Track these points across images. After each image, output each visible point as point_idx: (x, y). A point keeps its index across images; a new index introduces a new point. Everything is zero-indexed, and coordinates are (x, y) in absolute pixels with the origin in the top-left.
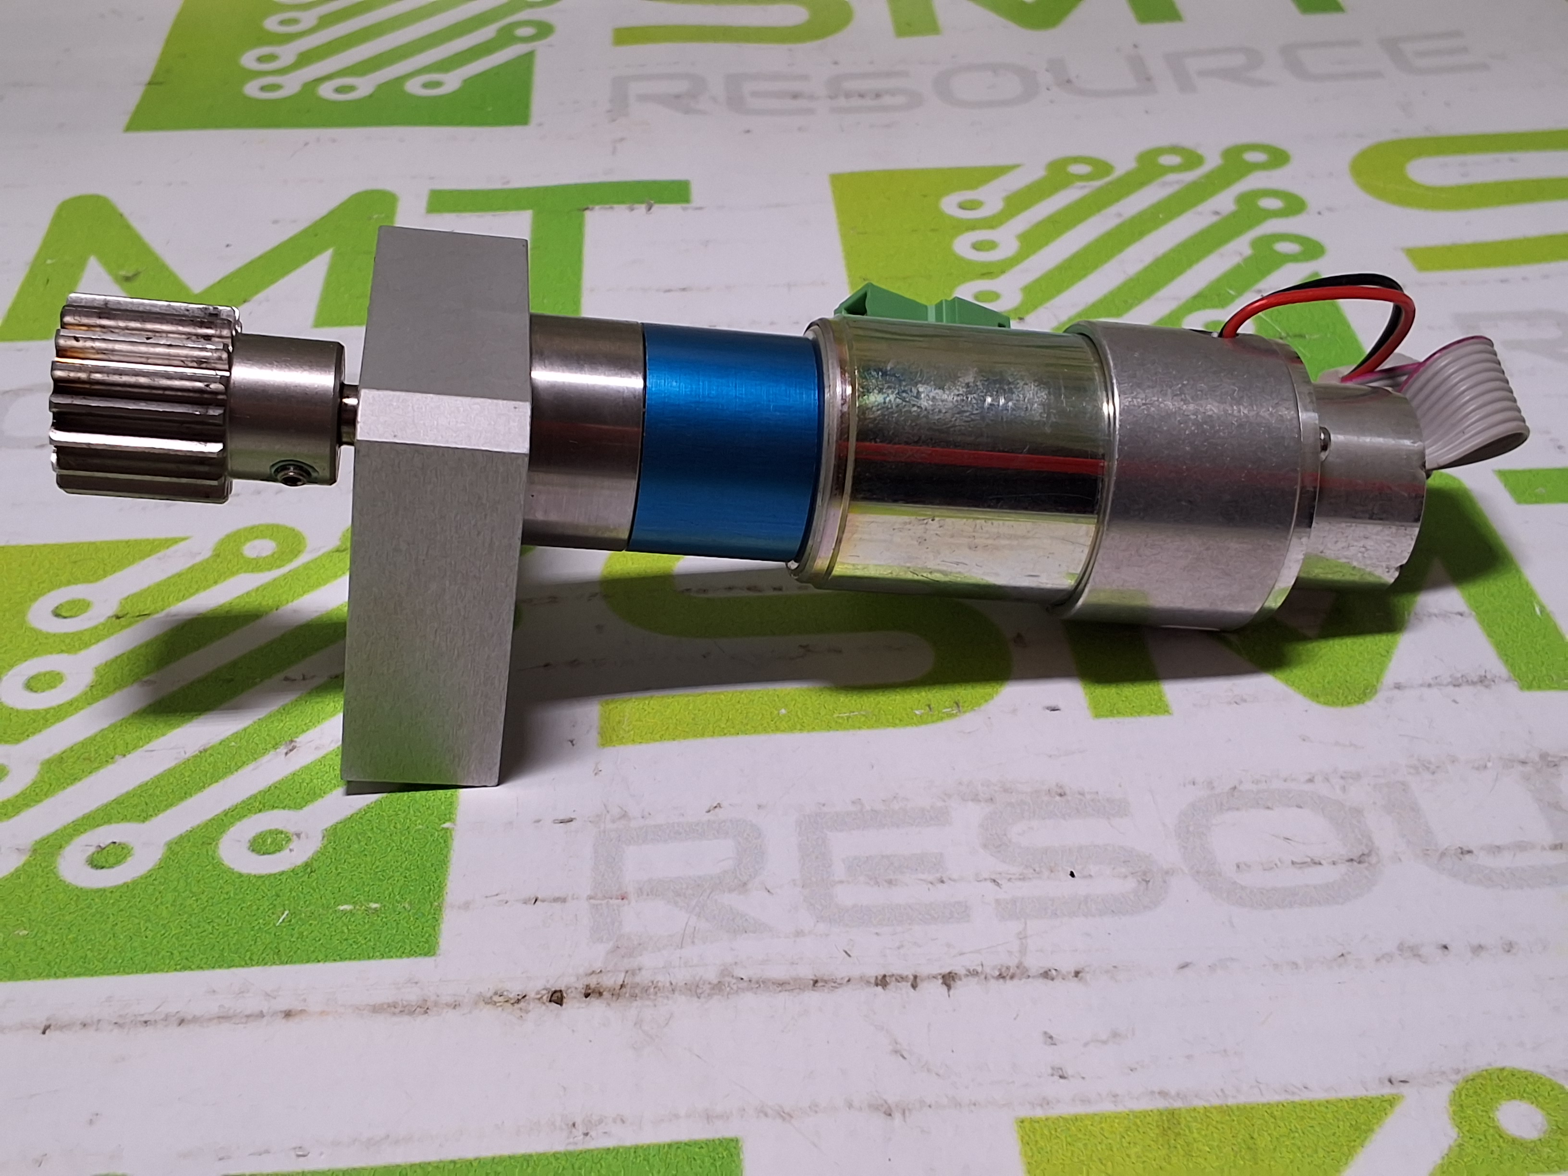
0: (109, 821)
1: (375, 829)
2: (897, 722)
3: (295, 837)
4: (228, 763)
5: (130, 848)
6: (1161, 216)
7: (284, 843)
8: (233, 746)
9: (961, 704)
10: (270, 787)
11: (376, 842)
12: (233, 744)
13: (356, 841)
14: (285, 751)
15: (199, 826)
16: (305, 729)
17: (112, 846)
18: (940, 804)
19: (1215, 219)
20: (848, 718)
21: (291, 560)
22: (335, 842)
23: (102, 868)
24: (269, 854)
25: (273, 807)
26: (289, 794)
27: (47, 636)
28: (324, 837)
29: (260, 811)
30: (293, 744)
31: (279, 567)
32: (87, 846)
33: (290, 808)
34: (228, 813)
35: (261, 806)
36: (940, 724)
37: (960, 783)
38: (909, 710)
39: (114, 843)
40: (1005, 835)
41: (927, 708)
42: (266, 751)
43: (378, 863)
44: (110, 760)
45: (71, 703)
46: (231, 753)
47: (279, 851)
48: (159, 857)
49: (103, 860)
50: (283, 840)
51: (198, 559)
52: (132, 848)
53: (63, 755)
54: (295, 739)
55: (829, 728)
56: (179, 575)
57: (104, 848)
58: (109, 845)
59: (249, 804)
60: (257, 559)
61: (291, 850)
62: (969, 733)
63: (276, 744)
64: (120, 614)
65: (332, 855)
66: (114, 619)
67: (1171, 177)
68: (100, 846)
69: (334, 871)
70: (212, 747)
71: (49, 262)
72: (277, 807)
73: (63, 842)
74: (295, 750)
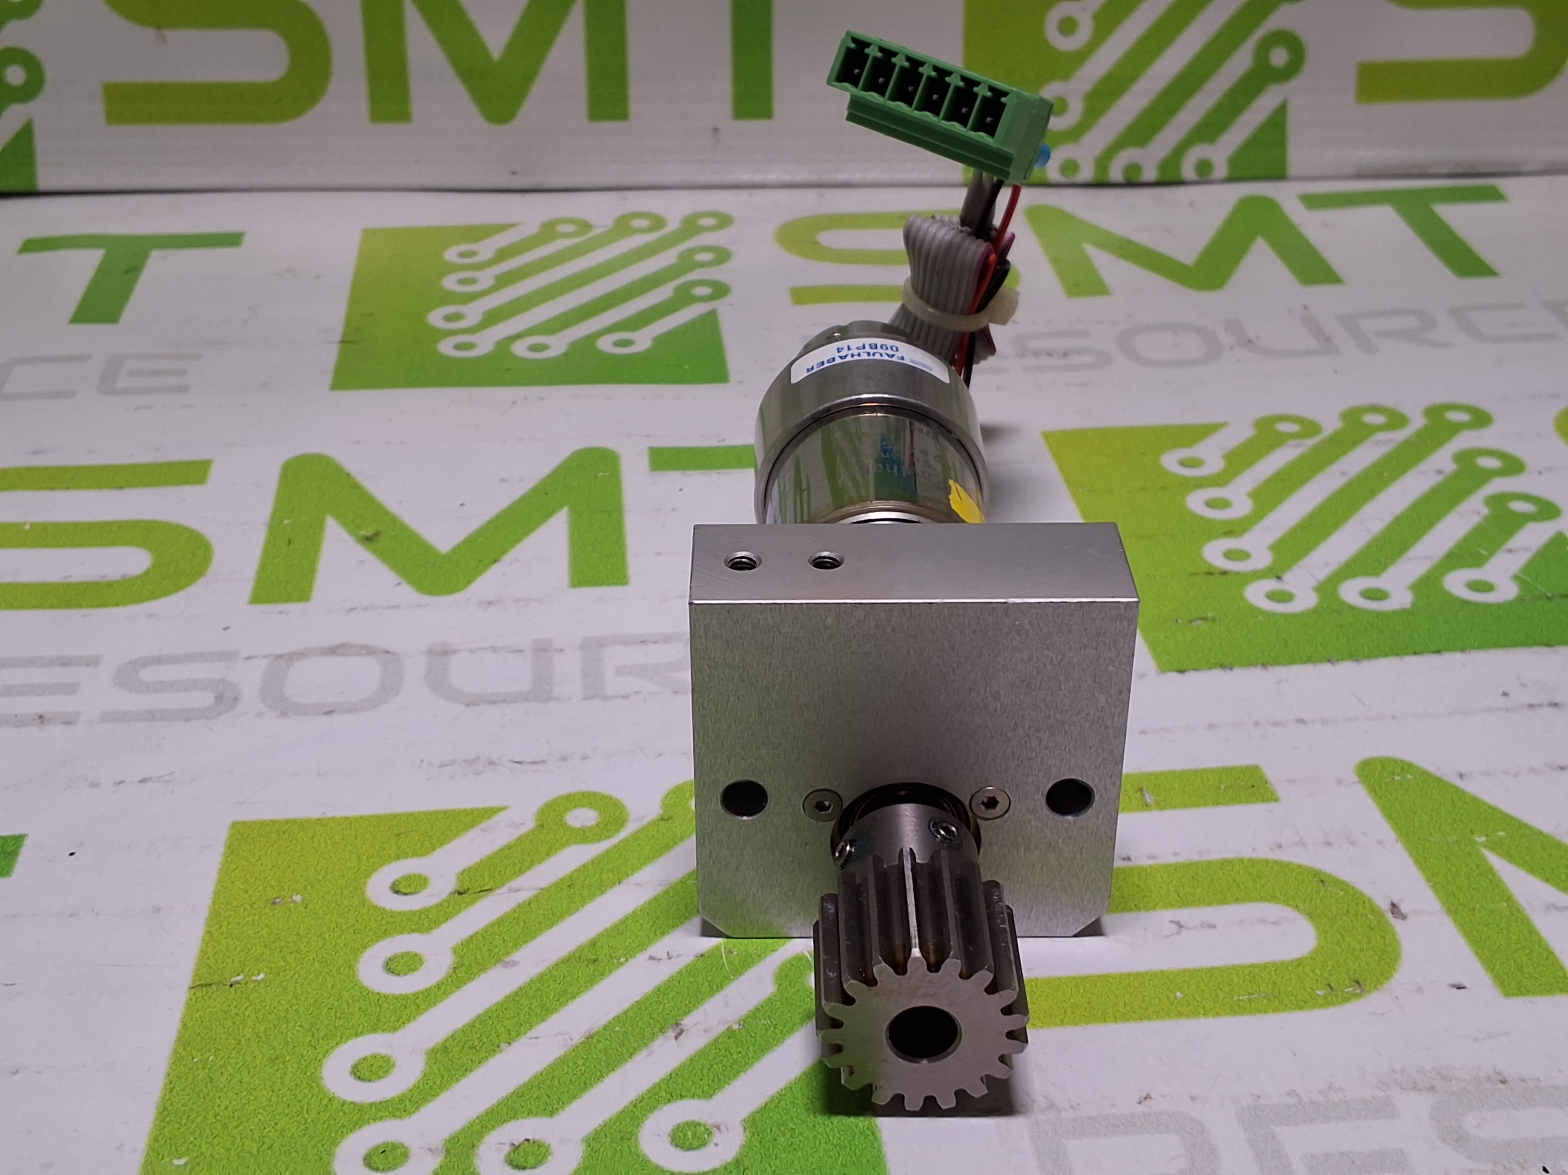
0: (515, 1116)
1: (795, 1119)
2: (1302, 1003)
3: (715, 1129)
4: (619, 1050)
5: (546, 1145)
6: (1385, 474)
7: (706, 1136)
8: (618, 1031)
9: (1361, 982)
10: (671, 1075)
11: (801, 1134)
12: (617, 1028)
13: (780, 1134)
14: (674, 1034)
15: (611, 1120)
16: (687, 1011)
17: (526, 1143)
18: (1380, 1094)
19: (1439, 478)
20: (1250, 1000)
21: (617, 831)
22: (758, 1135)
23: (525, 1168)
24: (695, 1149)
25: (682, 1097)
26: (693, 1082)
27: (393, 914)
28: (745, 1129)
29: (669, 1101)
30: (680, 1027)
31: (608, 837)
32: (500, 1144)
33: (699, 1097)
34: (636, 1104)
35: (669, 1096)
36: (1347, 1006)
37: (1393, 1071)
38: (1309, 990)
39: (528, 1140)
40: (1460, 1127)
41: (1328, 988)
42: (654, 1036)
43: (811, 1160)
44: (496, 1049)
45: (438, 986)
46: (619, 1039)
47: (704, 1145)
48: (581, 1155)
49: (522, 1160)
50: (704, 1133)
51: (523, 830)
52: (549, 1145)
53: (447, 1044)
54: (680, 1022)
55: (1233, 1012)
56: (509, 847)
57: (519, 1146)
58: (522, 1143)
59: (655, 1094)
60: (583, 830)
61: (716, 1145)
62: (1382, 1014)
63: (663, 1028)
64: (461, 890)
65: (760, 1149)
66: (456, 895)
67: (1381, 436)
68: (513, 1144)
69: (768, 1168)
70: (597, 1033)
71: (286, 522)
72: (685, 1096)
73: (475, 1141)
74: (684, 1033)
